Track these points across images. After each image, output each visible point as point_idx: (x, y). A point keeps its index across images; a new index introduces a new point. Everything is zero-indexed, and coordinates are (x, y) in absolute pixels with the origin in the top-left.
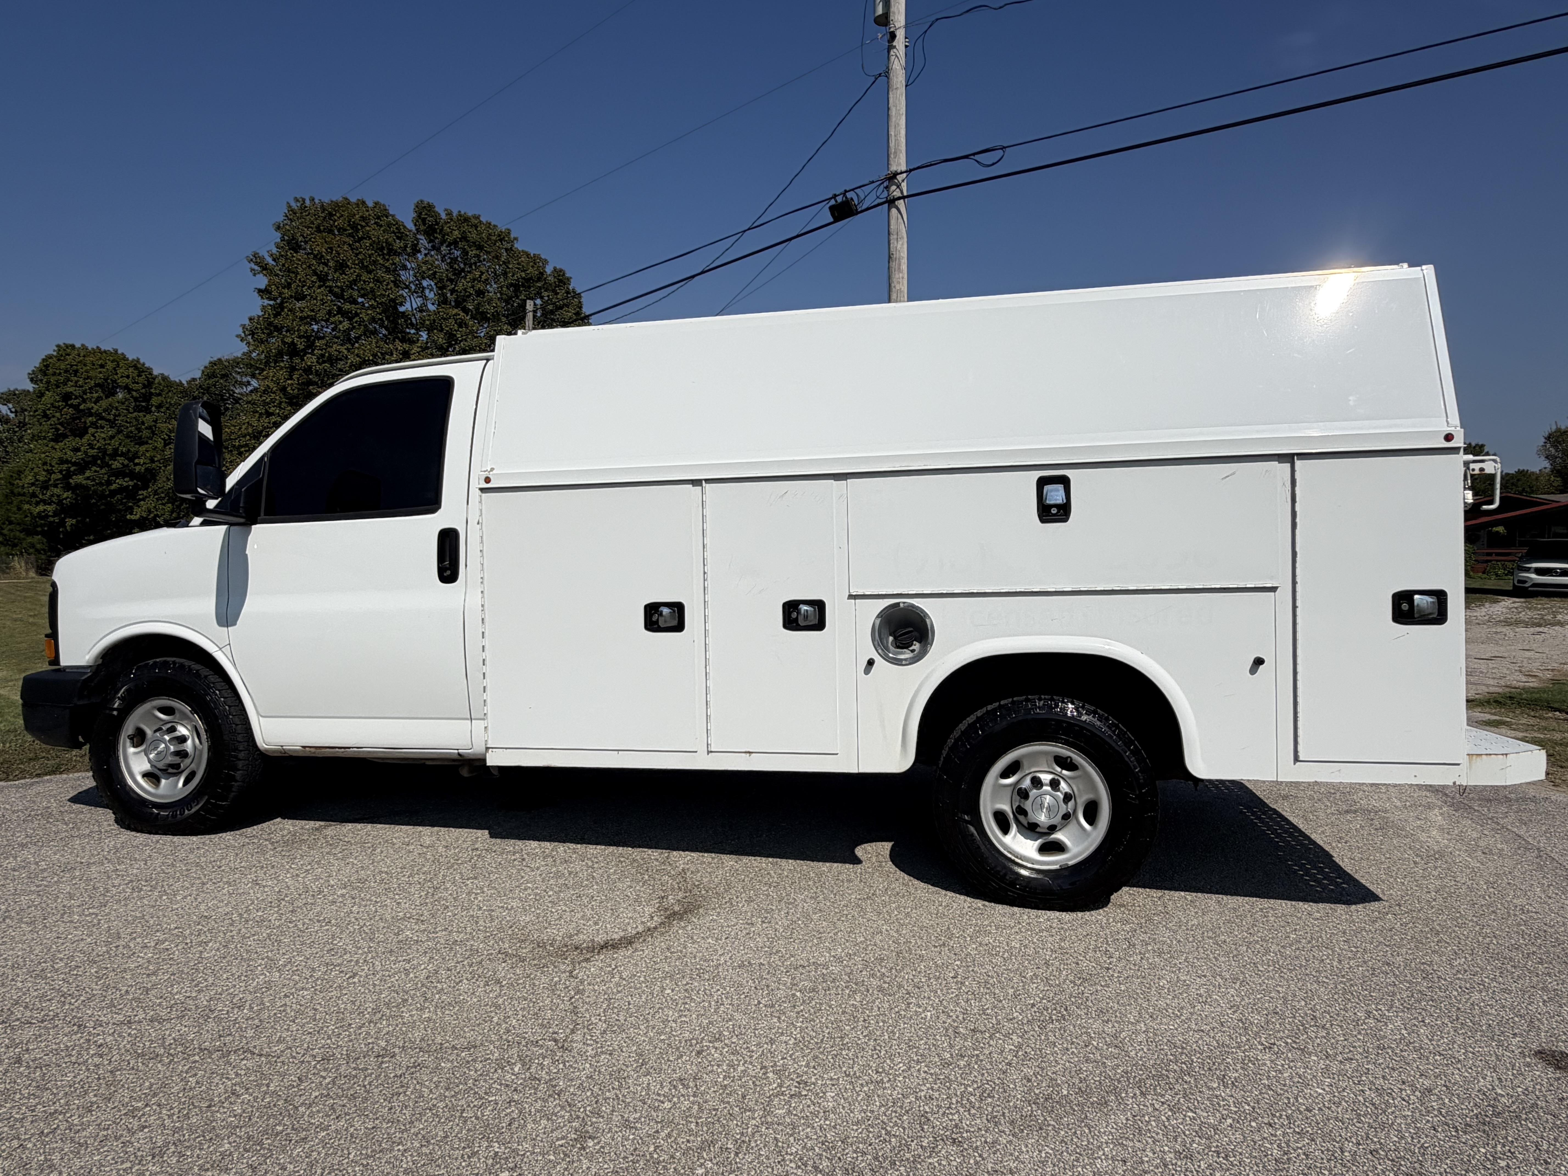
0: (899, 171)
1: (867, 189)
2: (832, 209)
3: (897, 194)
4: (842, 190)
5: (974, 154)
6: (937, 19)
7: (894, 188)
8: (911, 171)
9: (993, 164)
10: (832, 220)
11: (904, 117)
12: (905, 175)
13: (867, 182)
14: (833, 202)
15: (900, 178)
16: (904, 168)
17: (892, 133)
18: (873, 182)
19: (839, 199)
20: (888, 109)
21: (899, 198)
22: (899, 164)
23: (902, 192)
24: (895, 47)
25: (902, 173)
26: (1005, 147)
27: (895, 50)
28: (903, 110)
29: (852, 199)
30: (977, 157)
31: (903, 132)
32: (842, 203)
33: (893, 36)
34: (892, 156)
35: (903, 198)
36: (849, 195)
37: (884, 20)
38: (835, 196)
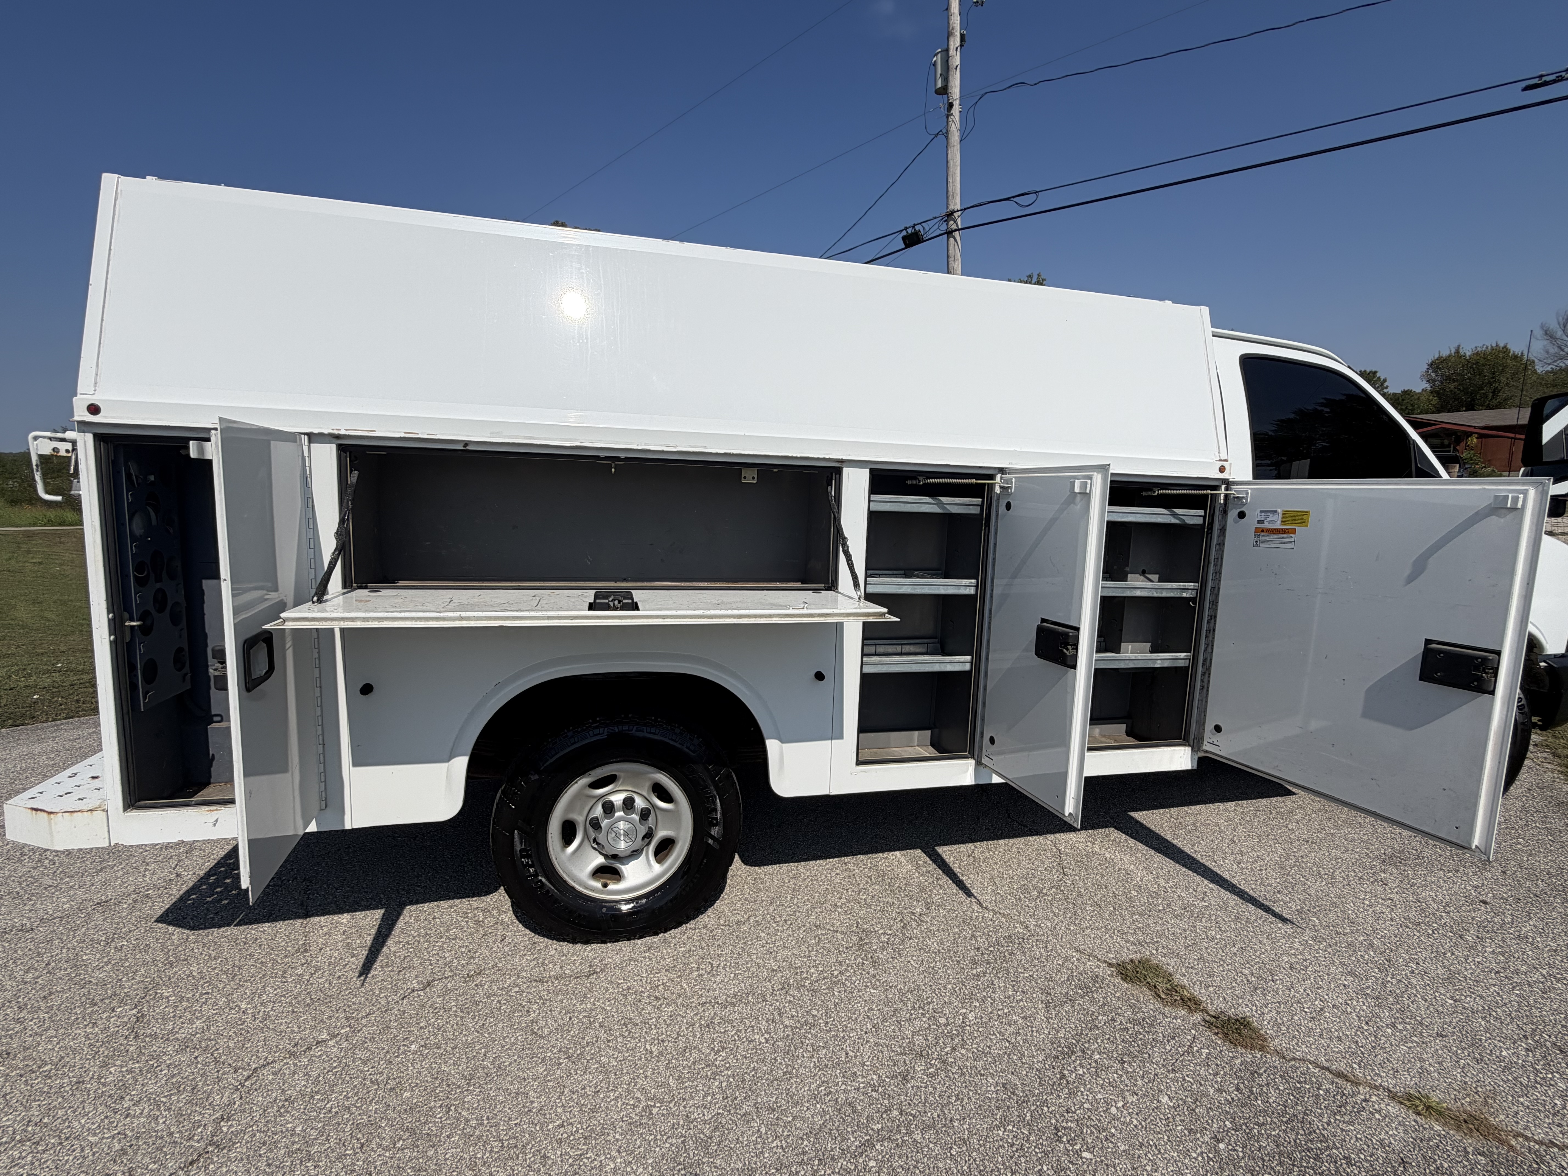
0: (956, 210)
1: (931, 223)
2: (904, 238)
3: (954, 227)
4: (912, 224)
5: (1014, 197)
6: (986, 93)
7: (952, 222)
8: (965, 209)
9: (1029, 205)
10: (903, 246)
11: (959, 168)
12: (959, 213)
13: (931, 218)
14: (904, 233)
15: (956, 215)
16: (959, 208)
17: (950, 180)
18: (936, 218)
19: (910, 231)
20: (947, 162)
21: (956, 230)
22: (955, 204)
23: (957, 226)
24: (952, 114)
25: (958, 211)
26: (1038, 192)
27: (952, 117)
28: (958, 163)
29: (920, 231)
30: (1015, 199)
31: (958, 179)
32: (912, 234)
33: (951, 105)
34: (950, 198)
35: (958, 230)
36: (917, 228)
37: (944, 91)
38: (906, 229)
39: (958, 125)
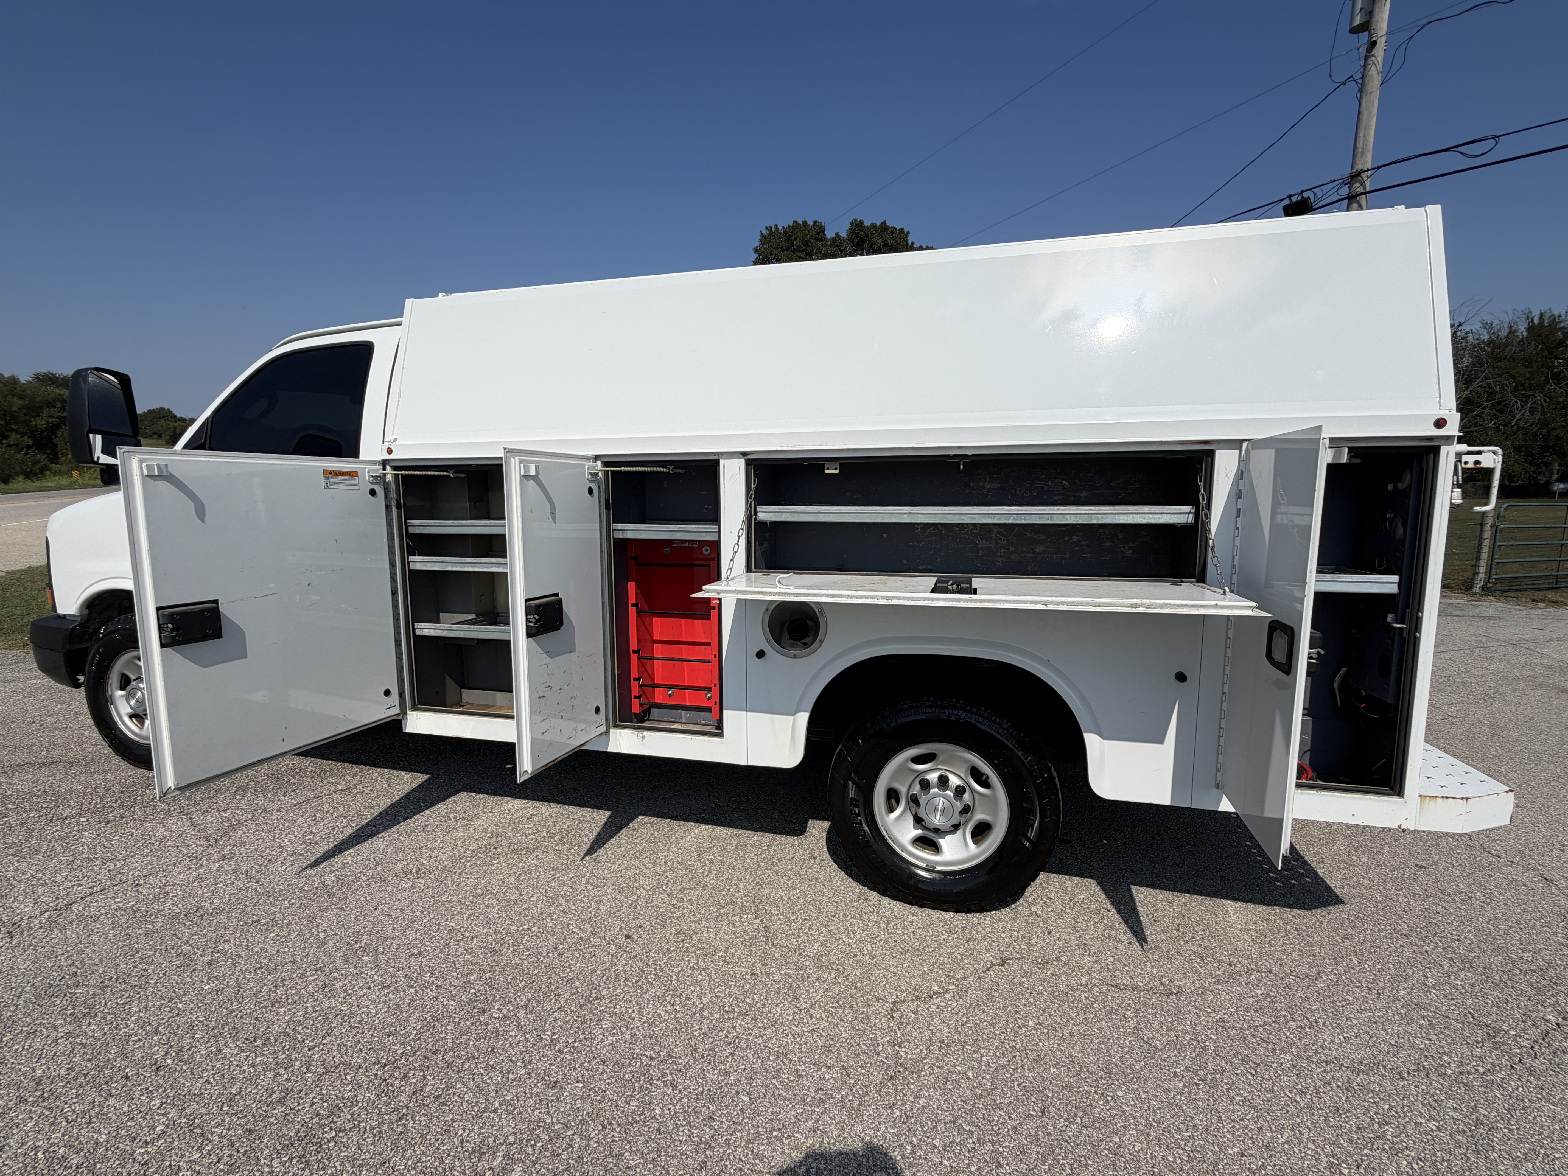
0: (1365, 169)
1: (1325, 189)
2: (1286, 208)
3: (1360, 190)
4: (1299, 191)
5: (1457, 146)
6: (1429, 23)
7: (1358, 185)
8: (1379, 167)
9: (1483, 154)
11: (1374, 120)
12: (1369, 173)
13: (1328, 181)
14: (1287, 202)
15: (1364, 175)
16: (1370, 166)
17: (1361, 134)
18: (1334, 181)
19: (1294, 199)
20: (1359, 113)
21: (1362, 194)
22: (1366, 162)
23: (1365, 188)
24: (1373, 55)
25: (1368, 170)
26: (1498, 137)
27: (1373, 58)
28: (1375, 112)
29: (1309, 198)
30: (1460, 149)
31: (1372, 132)
32: (1298, 202)
33: (1373, 44)
34: (1359, 156)
35: (1365, 193)
36: (1305, 195)
37: (1365, 27)
38: (1290, 197)
39: (1380, 67)
